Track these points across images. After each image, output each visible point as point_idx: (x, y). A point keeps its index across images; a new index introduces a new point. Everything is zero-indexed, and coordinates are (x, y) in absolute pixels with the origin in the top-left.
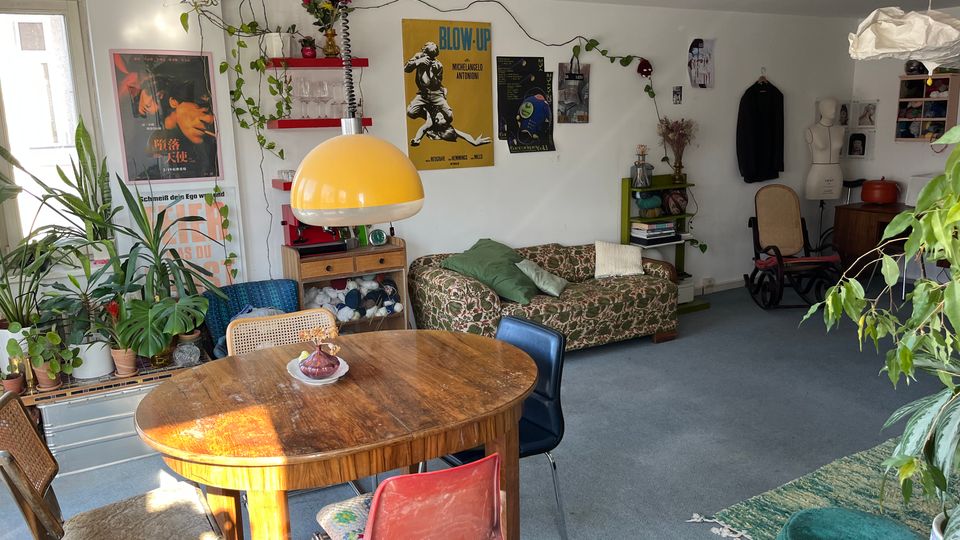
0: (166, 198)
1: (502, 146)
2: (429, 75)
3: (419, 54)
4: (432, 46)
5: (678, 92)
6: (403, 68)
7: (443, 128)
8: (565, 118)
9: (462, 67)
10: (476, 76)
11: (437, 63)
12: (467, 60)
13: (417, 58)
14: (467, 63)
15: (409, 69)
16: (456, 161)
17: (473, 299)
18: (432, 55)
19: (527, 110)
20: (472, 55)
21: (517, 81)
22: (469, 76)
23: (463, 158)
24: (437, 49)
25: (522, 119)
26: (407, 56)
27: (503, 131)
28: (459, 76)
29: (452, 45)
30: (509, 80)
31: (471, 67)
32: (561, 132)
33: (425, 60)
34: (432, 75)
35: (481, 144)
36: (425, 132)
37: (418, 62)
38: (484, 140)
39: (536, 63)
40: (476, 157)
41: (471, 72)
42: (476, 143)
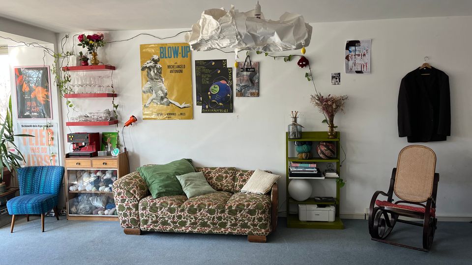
0: (31, 126)
1: (198, 109)
2: (154, 72)
3: (149, 61)
4: (156, 57)
5: (337, 77)
6: (140, 68)
7: (162, 98)
8: (241, 94)
9: (173, 67)
10: (181, 71)
11: (158, 65)
12: (176, 63)
13: (148, 63)
14: (176, 65)
15: (143, 69)
16: (170, 116)
17: (121, 190)
18: (156, 62)
19: (215, 89)
20: (179, 60)
21: (209, 73)
22: (177, 71)
23: (173, 114)
24: (159, 59)
25: (211, 94)
26: (142, 62)
27: (200, 101)
28: (171, 72)
29: (167, 56)
30: (203, 73)
31: (178, 67)
32: (238, 102)
33: (152, 64)
34: (156, 71)
35: (185, 107)
36: (152, 100)
37: (148, 66)
38: (186, 105)
39: (221, 63)
40: (181, 114)
41: (179, 69)
42: (182, 106)
